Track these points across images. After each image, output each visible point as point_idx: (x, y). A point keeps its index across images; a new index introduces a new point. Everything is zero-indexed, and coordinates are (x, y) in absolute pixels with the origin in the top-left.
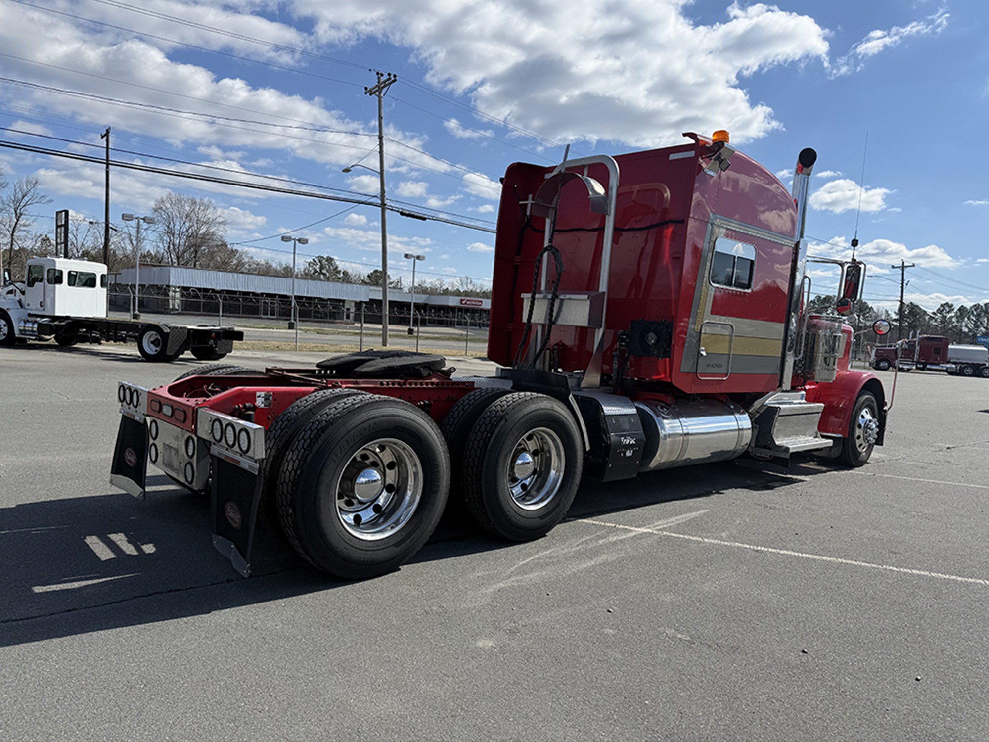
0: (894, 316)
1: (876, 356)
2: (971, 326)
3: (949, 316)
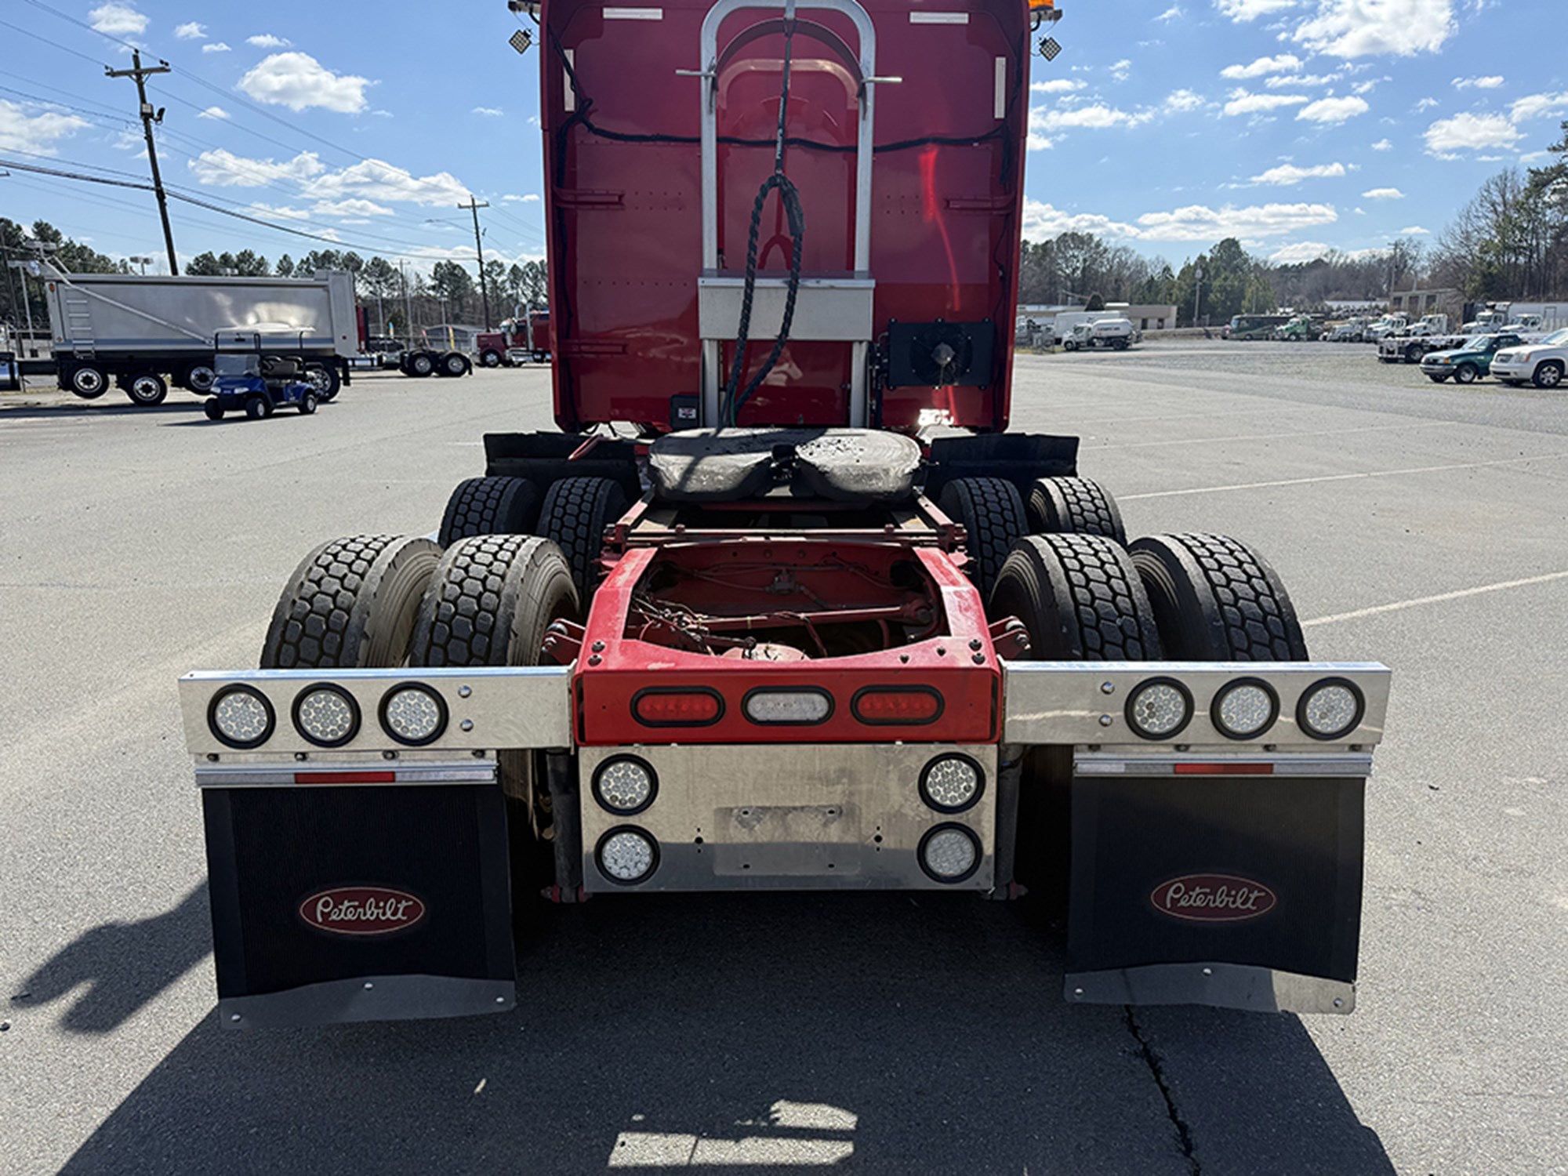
0: (430, 282)
1: (479, 346)
2: (529, 293)
3: (500, 279)
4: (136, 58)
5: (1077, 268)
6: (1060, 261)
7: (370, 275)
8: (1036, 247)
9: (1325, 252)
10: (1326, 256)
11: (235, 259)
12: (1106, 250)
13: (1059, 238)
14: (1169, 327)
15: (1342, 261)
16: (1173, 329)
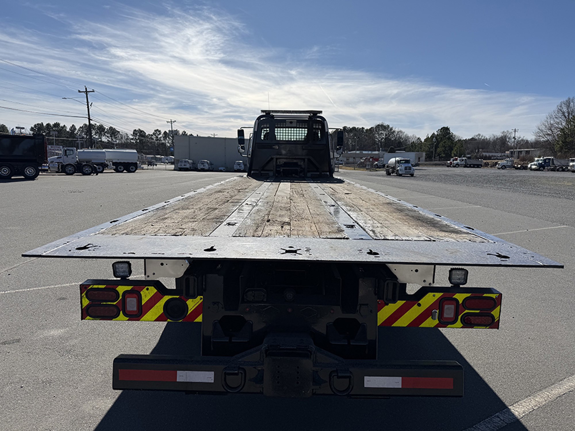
4: (86, 89)
5: (383, 138)
6: (376, 135)
7: (108, 134)
8: (367, 130)
9: (476, 135)
10: (477, 136)
11: (52, 126)
12: (394, 132)
13: (376, 127)
14: (422, 161)
15: (483, 138)
16: (424, 162)
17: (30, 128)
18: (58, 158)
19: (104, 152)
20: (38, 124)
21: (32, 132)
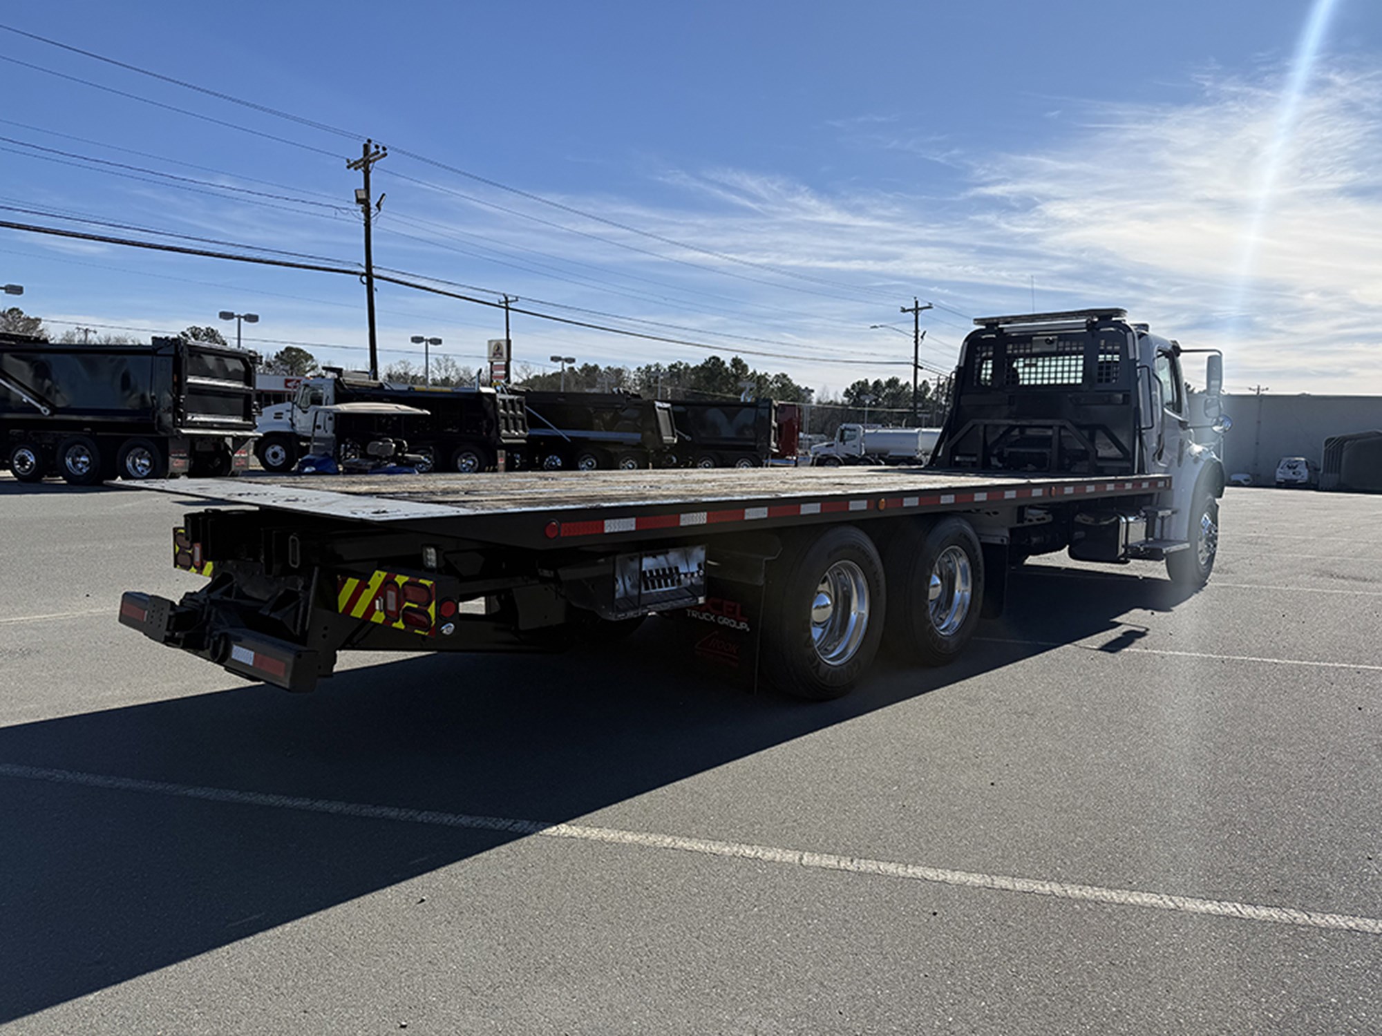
17: (844, 390)
18: (827, 446)
19: (916, 435)
20: (858, 383)
21: (846, 399)
